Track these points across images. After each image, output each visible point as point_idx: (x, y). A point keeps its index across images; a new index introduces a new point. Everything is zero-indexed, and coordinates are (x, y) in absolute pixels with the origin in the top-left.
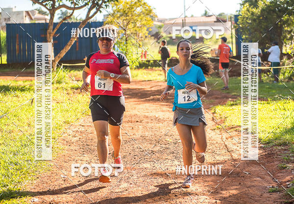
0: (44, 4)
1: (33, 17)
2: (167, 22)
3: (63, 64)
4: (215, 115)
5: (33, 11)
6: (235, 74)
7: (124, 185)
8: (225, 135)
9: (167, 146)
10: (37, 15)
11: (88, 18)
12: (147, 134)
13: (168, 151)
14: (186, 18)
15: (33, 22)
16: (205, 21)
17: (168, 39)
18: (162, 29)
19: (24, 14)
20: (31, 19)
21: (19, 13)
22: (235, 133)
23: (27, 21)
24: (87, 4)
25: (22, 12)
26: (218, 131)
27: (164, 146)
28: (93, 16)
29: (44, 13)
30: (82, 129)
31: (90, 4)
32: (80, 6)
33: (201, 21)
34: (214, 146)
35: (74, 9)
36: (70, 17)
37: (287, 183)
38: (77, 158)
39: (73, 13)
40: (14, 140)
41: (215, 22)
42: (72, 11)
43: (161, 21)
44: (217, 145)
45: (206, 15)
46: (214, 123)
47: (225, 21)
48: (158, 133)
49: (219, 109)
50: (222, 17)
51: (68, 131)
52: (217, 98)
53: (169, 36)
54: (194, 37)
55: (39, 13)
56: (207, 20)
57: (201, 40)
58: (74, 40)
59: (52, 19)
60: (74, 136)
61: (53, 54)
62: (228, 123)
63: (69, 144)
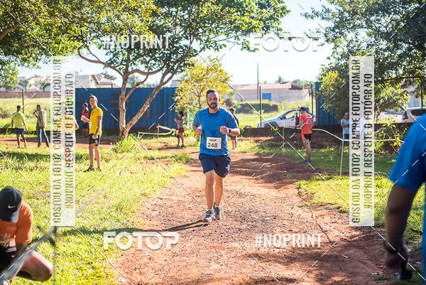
0: (117, 68)
1: (99, 82)
2: (238, 89)
3: (139, 133)
4: (300, 190)
5: (98, 75)
6: (316, 146)
7: (215, 266)
8: (315, 213)
9: (254, 223)
11: (162, 83)
12: (230, 209)
13: (256, 230)
15: (99, 87)
16: (278, 87)
17: (239, 107)
18: (233, 96)
19: (90, 77)
20: (97, 83)
21: (85, 77)
22: (325, 212)
23: (93, 86)
24: (161, 69)
25: (88, 76)
26: (306, 209)
27: (250, 223)
29: (111, 78)
30: (160, 202)
31: (164, 69)
32: (154, 70)
33: (275, 87)
34: (304, 225)
35: (148, 74)
36: (143, 82)
39: (147, 78)
40: (92, 213)
41: (290, 89)
42: (145, 76)
43: (232, 88)
44: (307, 224)
45: (280, 81)
46: (300, 200)
47: (301, 89)
48: (242, 209)
49: (303, 182)
50: (297, 85)
51: (146, 204)
52: (299, 172)
53: (241, 103)
54: (267, 105)
55: (105, 77)
56: (281, 87)
57: (275, 108)
58: (146, 107)
59: (124, 84)
60: (153, 210)
61: (124, 121)
62: (315, 200)
63: (150, 218)
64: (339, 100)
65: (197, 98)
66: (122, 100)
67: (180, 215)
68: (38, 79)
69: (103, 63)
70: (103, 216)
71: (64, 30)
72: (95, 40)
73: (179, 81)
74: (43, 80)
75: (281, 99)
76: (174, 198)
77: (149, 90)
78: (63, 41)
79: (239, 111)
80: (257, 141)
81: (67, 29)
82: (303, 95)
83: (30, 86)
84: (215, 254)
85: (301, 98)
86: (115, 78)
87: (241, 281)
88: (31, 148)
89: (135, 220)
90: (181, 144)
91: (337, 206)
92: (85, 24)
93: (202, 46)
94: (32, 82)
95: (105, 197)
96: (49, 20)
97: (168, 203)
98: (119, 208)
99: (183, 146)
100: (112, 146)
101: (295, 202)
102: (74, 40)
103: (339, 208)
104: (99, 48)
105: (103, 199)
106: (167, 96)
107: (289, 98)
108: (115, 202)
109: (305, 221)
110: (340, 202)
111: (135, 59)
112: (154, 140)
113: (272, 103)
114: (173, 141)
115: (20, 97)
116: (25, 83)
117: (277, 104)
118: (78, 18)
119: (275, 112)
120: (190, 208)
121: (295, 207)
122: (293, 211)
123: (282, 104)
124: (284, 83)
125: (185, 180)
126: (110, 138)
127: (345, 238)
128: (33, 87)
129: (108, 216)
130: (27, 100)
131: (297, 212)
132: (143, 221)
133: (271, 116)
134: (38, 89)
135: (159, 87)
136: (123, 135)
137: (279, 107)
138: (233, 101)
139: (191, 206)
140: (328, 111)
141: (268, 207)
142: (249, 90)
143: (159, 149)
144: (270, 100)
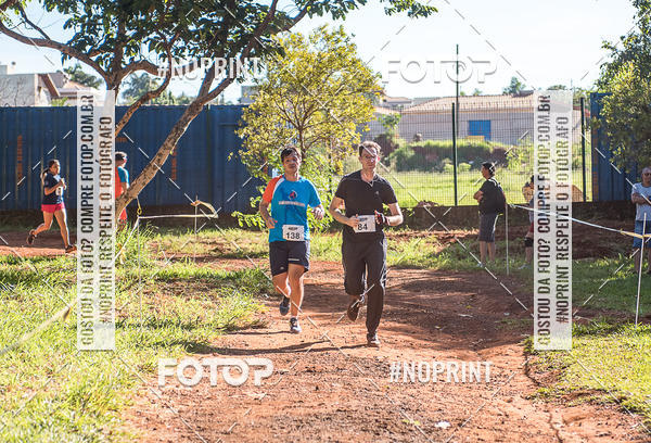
0: (94, 58)
1: (58, 91)
8: (559, 415)
10: (69, 86)
11: (205, 94)
12: (354, 403)
14: (461, 100)
15: (58, 103)
16: (509, 105)
17: (411, 153)
18: (396, 127)
19: (36, 78)
20: (53, 94)
21: (22, 79)
22: (587, 409)
23: (43, 101)
25: (31, 75)
26: (541, 403)
33: (502, 106)
36: (158, 92)
39: (167, 82)
43: (394, 106)
45: (515, 90)
48: (384, 404)
53: (415, 144)
54: (480, 149)
55: (75, 80)
56: (517, 105)
57: (500, 158)
58: (167, 152)
62: (568, 383)
63: (154, 423)
65: (295, 133)
67: (230, 417)
69: (58, 46)
70: (38, 418)
75: (517, 135)
77: (174, 114)
79: (405, 165)
80: (444, 240)
89: (119, 429)
91: (616, 396)
95: (50, 373)
98: (80, 400)
103: (620, 400)
104: (49, 8)
105: (44, 380)
106: (223, 127)
108: (69, 388)
109: (534, 431)
110: (624, 387)
111: (138, 36)
112: (190, 237)
113: (494, 144)
117: (504, 147)
121: (517, 398)
122: (510, 409)
123: (520, 148)
124: (523, 95)
129: (51, 420)
131: (521, 409)
135: (197, 104)
137: (511, 155)
138: (396, 140)
139: (261, 396)
141: (450, 399)
142: (435, 112)
143: (199, 260)
144: (488, 136)
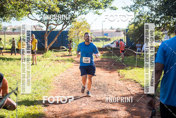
0: (44, 23)
2: (94, 32)
3: (53, 49)
4: (119, 73)
5: (36, 26)
6: (126, 55)
7: (84, 104)
8: (125, 83)
9: (100, 87)
10: (38, 27)
13: (101, 90)
17: (95, 39)
18: (92, 34)
19: (33, 27)
20: (36, 29)
22: (129, 82)
23: (34, 30)
24: (62, 23)
26: (121, 81)
27: (98, 87)
28: (65, 28)
29: (41, 27)
30: (62, 78)
31: (64, 23)
32: (59, 23)
33: (110, 31)
34: (121, 88)
35: (57, 25)
36: (55, 29)
37: (157, 106)
38: (61, 91)
39: (56, 27)
41: (115, 32)
45: (111, 28)
46: (119, 77)
47: (120, 32)
48: (95, 81)
49: (121, 71)
50: (118, 30)
51: (56, 79)
52: (119, 66)
53: (95, 37)
54: (106, 38)
56: (112, 31)
57: (109, 40)
58: (56, 39)
59: (47, 29)
60: (59, 81)
61: (47, 44)
62: (125, 78)
63: (57, 85)
64: (136, 36)
65: (77, 35)
66: (46, 36)
67: (70, 83)
68: (11, 27)
69: (38, 21)
70: (38, 84)
71: (22, 7)
72: (35, 11)
73: (70, 28)
74: (13, 27)
75: (112, 36)
76: (67, 76)
77: (57, 32)
78: (21, 11)
79: (94, 41)
80: (102, 53)
81: (23, 6)
82: (121, 34)
83: (8, 30)
84: (84, 100)
85: (120, 35)
86: (43, 27)
87: (94, 111)
88: (8, 56)
89: (51, 86)
90: (70, 55)
91: (134, 80)
92: (31, 4)
93: (79, 13)
94: (9, 28)
96: (15, 3)
97: (65, 79)
98: (44, 81)
99: (71, 55)
100: (42, 55)
101: (117, 78)
102: (26, 11)
103: (135, 81)
104: (37, 14)
106: (65, 34)
107: (115, 36)
108: (42, 78)
109: (121, 86)
110: (135, 79)
112: (59, 52)
113: (108, 38)
114: (67, 53)
115: (3, 35)
116: (6, 29)
117: (110, 38)
118: (28, 1)
119: (109, 41)
120: (73, 81)
121: (117, 80)
122: (116, 82)
123: (112, 38)
124: (113, 29)
125: (72, 69)
126: (41, 51)
127: (137, 93)
128: (9, 30)
129: (40, 84)
130: (6, 36)
131: (118, 82)
132: (54, 86)
133: (108, 43)
134: (11, 31)
135: (61, 30)
136: (46, 50)
137: (111, 39)
138: (92, 37)
139: (74, 80)
140: (131, 41)
141: (106, 80)
142: (99, 32)
143: (61, 56)
144: (107, 36)
